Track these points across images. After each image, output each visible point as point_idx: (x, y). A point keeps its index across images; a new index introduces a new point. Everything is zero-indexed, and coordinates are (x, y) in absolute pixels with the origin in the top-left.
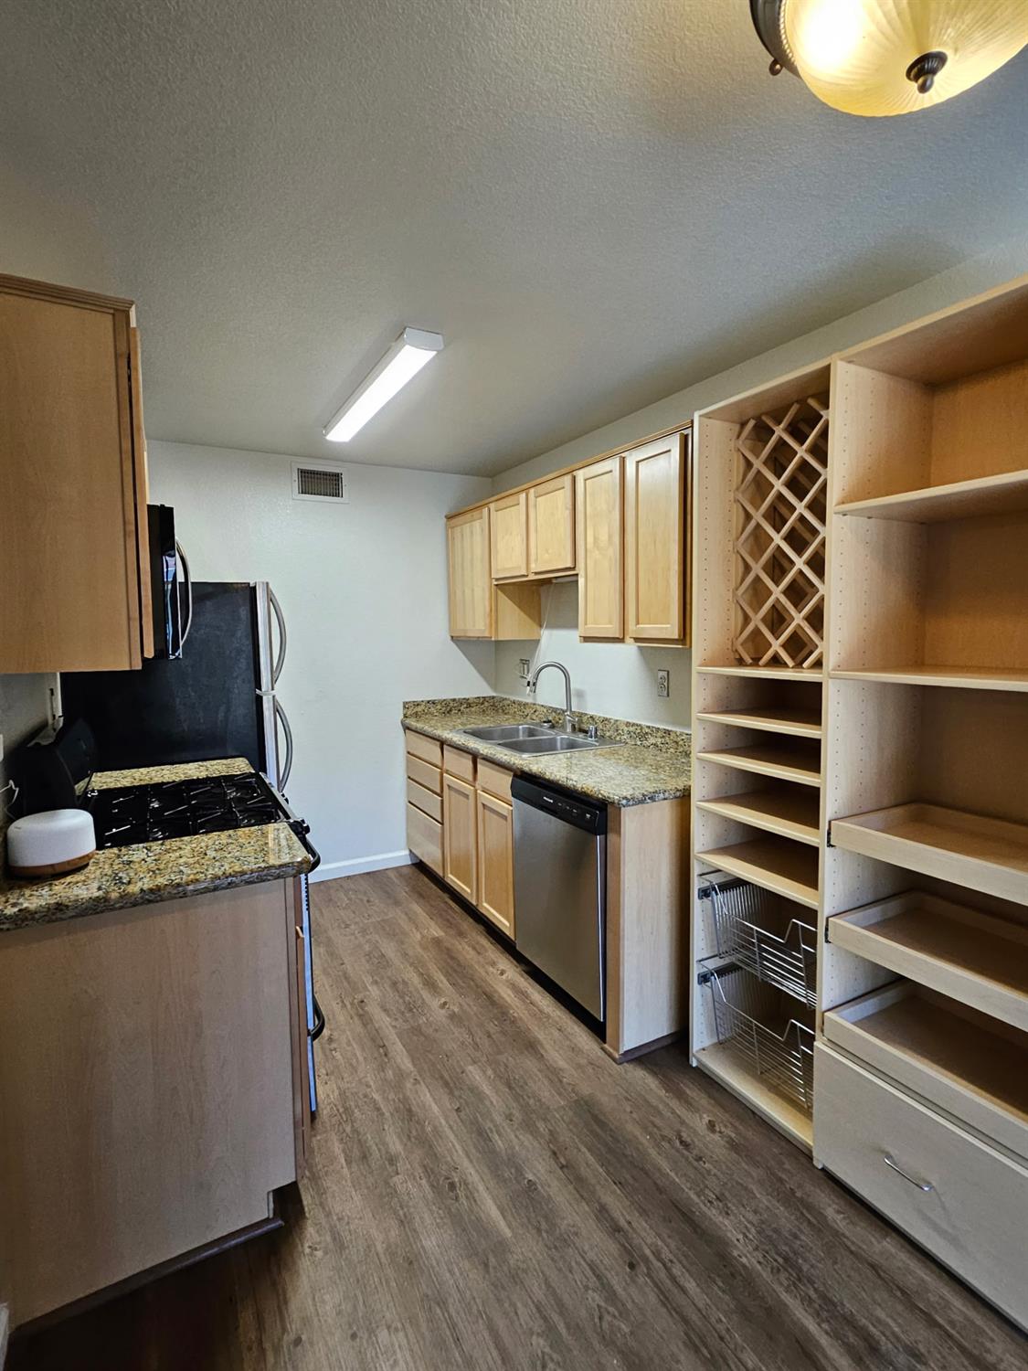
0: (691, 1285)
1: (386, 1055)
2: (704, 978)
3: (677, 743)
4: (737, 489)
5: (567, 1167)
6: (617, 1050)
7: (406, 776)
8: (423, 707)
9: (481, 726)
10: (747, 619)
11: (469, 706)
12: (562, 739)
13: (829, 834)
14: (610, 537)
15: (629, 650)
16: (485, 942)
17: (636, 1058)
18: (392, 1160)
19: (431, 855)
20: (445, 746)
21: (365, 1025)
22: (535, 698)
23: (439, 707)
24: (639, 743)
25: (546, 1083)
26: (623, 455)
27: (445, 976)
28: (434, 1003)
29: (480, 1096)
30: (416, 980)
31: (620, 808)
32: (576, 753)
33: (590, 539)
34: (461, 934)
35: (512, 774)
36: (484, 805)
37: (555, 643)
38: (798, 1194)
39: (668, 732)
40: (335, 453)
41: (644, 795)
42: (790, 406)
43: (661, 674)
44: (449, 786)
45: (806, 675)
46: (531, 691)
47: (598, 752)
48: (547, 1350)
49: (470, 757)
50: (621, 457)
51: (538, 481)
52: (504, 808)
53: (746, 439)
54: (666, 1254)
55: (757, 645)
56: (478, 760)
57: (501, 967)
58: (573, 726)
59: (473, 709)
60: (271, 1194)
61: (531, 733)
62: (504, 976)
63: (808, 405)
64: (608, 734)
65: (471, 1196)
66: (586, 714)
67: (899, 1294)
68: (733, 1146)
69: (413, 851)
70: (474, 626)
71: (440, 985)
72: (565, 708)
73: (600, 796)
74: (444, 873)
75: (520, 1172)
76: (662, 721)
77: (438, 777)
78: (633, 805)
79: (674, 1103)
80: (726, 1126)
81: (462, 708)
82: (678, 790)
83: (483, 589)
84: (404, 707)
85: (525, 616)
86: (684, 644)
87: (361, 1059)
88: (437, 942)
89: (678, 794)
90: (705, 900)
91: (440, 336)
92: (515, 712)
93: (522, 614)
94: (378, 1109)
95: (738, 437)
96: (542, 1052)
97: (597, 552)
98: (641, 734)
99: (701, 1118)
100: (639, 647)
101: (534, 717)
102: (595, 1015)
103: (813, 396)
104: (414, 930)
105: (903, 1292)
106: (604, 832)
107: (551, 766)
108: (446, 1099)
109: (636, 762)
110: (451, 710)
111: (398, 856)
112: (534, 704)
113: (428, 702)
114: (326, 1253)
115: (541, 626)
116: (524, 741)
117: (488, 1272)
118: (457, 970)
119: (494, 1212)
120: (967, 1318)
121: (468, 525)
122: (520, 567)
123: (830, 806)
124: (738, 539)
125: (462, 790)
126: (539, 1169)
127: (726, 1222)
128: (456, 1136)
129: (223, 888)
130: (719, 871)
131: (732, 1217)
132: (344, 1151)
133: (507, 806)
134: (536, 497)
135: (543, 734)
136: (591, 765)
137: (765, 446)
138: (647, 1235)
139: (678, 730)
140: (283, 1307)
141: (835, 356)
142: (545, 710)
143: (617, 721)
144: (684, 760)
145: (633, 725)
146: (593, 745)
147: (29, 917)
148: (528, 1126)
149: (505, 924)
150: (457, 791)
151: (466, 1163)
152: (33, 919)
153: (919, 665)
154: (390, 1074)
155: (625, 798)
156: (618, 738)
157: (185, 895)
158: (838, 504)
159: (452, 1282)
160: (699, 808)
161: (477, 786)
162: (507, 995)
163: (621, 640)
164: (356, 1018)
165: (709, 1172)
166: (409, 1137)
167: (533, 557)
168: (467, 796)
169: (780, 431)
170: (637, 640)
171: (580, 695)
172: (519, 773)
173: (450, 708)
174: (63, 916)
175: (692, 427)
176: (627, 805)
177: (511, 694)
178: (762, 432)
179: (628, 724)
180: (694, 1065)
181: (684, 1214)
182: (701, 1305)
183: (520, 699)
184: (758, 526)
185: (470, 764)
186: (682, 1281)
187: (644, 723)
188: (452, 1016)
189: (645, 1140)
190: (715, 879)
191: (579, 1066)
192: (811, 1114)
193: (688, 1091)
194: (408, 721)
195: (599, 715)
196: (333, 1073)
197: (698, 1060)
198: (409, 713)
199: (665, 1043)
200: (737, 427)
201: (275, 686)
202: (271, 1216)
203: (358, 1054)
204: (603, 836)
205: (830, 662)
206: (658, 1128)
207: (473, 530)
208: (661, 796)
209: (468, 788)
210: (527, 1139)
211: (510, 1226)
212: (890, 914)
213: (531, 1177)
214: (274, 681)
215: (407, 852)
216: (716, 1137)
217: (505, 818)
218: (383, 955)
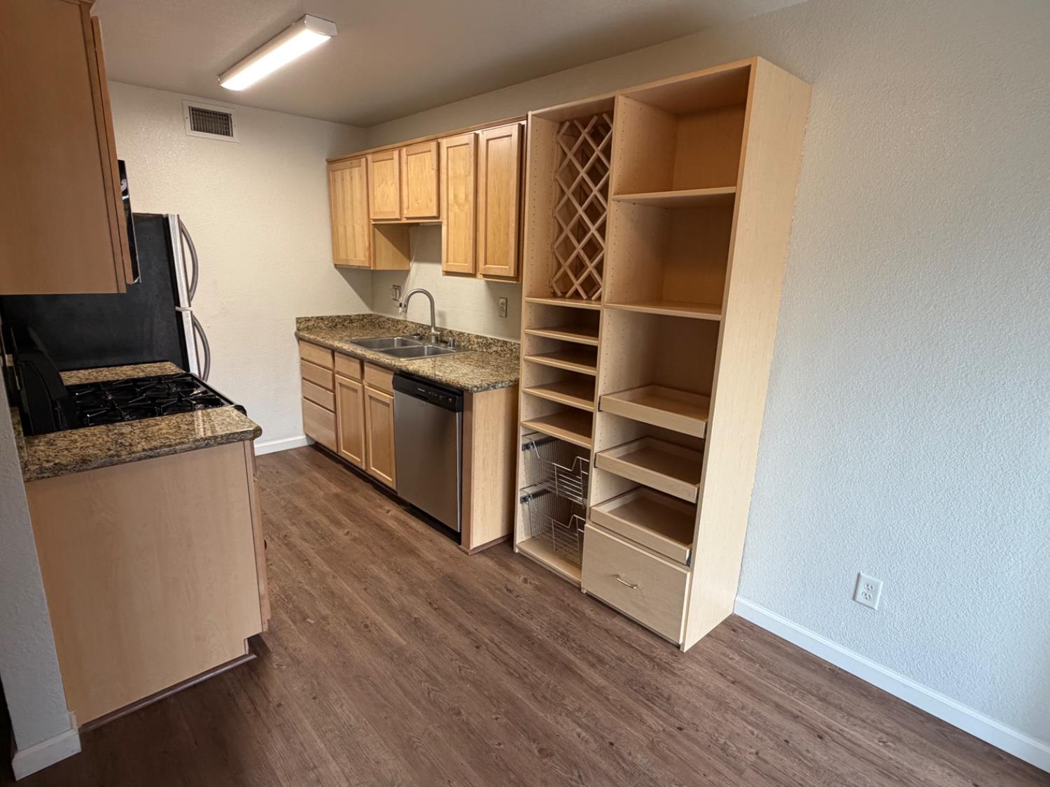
0: (510, 651)
1: (310, 565)
2: (524, 500)
3: (511, 350)
4: (556, 171)
5: (438, 608)
6: (469, 548)
7: (301, 378)
8: (313, 322)
9: (363, 338)
10: (559, 266)
11: (351, 322)
12: (428, 348)
13: (599, 404)
14: (467, 196)
15: (479, 284)
16: (373, 494)
17: (481, 552)
18: (324, 618)
19: (326, 437)
20: (336, 354)
21: (291, 549)
22: (406, 317)
23: (326, 322)
24: (485, 350)
25: (422, 568)
26: (477, 132)
27: (346, 517)
28: (341, 533)
29: (379, 580)
30: (325, 521)
31: (472, 394)
32: (439, 358)
33: (451, 197)
34: (355, 490)
35: (393, 373)
36: (370, 396)
37: (422, 275)
38: (572, 606)
39: (505, 343)
40: (229, 97)
41: (488, 385)
42: (592, 117)
43: (502, 300)
44: (340, 384)
45: (593, 306)
46: (403, 311)
47: (456, 357)
48: (430, 686)
49: (358, 361)
50: (475, 133)
51: (410, 142)
52: (386, 398)
53: (564, 134)
54: (496, 639)
55: (566, 283)
56: (365, 364)
57: (387, 508)
58: (437, 338)
59: (355, 324)
60: (246, 641)
61: (404, 343)
62: (390, 514)
63: (602, 118)
64: (463, 344)
65: (379, 629)
66: (446, 329)
67: (617, 639)
68: (537, 588)
69: (310, 435)
70: (355, 257)
71: (344, 522)
72: (430, 324)
73: (459, 386)
74: (338, 449)
75: (409, 615)
76: (501, 335)
77: (331, 377)
78: (481, 391)
79: (504, 572)
80: (534, 579)
81: (346, 324)
82: (511, 381)
83: (363, 227)
84: (297, 322)
85: (397, 251)
86: (518, 281)
87: (291, 568)
88: (337, 496)
89: (511, 383)
90: (527, 451)
91: (334, 24)
92: (389, 327)
93: (395, 249)
94: (310, 594)
95: (558, 132)
96: (418, 552)
97: (456, 207)
98: (487, 344)
99: (519, 577)
100: (487, 281)
101: (406, 331)
102: (455, 529)
103: (606, 112)
104: (317, 489)
105: (619, 638)
106: (461, 410)
107: (422, 366)
108: (356, 585)
109: (483, 364)
110: (336, 325)
111: (298, 440)
112: (405, 321)
113: (318, 318)
114: (288, 666)
115: (410, 259)
116: (398, 350)
117: (393, 660)
118: (353, 512)
119: (395, 635)
120: (646, 642)
121: (348, 170)
122: (394, 212)
123: (601, 388)
124: (556, 207)
125: (352, 387)
126: (421, 611)
127: (531, 622)
128: (365, 601)
129: (202, 448)
130: (537, 432)
131: (534, 619)
132: (290, 617)
133: (389, 396)
134: (407, 156)
135: (412, 344)
136: (452, 366)
137: (576, 141)
138: (485, 633)
139: (513, 341)
140: (267, 694)
141: (618, 92)
142: (414, 326)
143: (469, 334)
144: (516, 362)
145: (481, 337)
146: (451, 352)
147: (64, 468)
148: (413, 592)
149: (387, 479)
150: (348, 388)
151: (373, 614)
152: (67, 469)
153: (659, 301)
154: (314, 575)
155: (476, 386)
156: (470, 347)
157: (175, 452)
158: (614, 194)
159: (371, 668)
160: (524, 392)
161: (364, 383)
162: (392, 524)
163: (473, 275)
164: (283, 546)
165: (522, 601)
166: (334, 606)
167: (405, 205)
168: (356, 391)
169: (585, 134)
170: (485, 276)
171: (442, 315)
172: (398, 372)
173: (337, 323)
174: (88, 468)
175: (527, 119)
176: (477, 391)
177: (386, 312)
178: (574, 133)
179: (477, 337)
180: (517, 551)
181: (507, 622)
182: (515, 657)
183: (393, 317)
184: (569, 199)
185: (358, 366)
186: (505, 650)
187: (488, 336)
188: (355, 539)
189: (485, 591)
190: (534, 438)
191: (445, 560)
192: (581, 566)
193: (512, 565)
194: (301, 333)
195: (457, 330)
196: (272, 577)
197: (520, 549)
198: (301, 327)
199: (499, 542)
200: (557, 126)
201: (192, 303)
202: (247, 653)
203: (289, 566)
204: (460, 413)
205: (605, 298)
206: (494, 585)
207: (353, 177)
208: (500, 385)
209: (357, 385)
210: (412, 598)
211: (405, 640)
212: (632, 451)
213: (416, 616)
214: (190, 300)
215: (304, 437)
216: (528, 585)
217: (387, 405)
218: (296, 507)
